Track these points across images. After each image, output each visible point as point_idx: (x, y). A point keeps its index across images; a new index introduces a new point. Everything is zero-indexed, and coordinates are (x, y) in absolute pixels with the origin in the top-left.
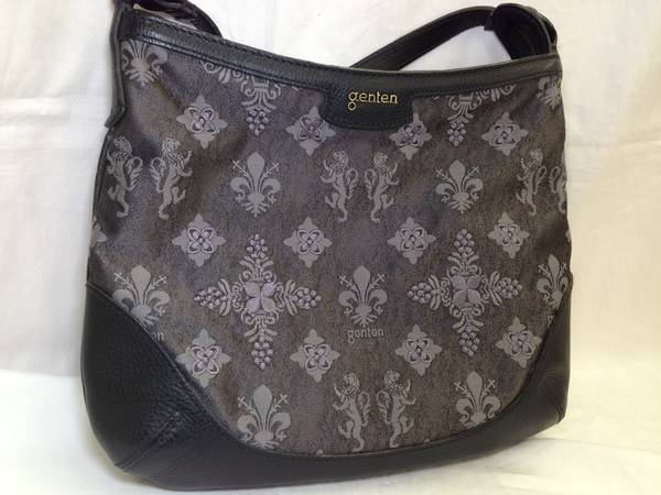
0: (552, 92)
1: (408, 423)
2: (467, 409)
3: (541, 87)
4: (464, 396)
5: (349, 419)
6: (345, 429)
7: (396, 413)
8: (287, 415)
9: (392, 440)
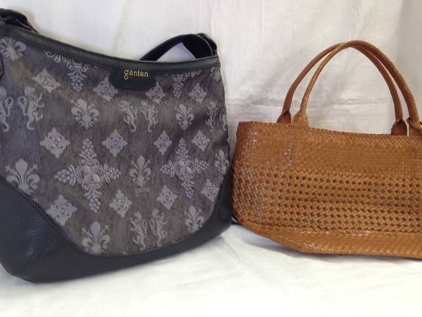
0: (217, 74)
1: (164, 233)
2: (190, 223)
3: (212, 71)
4: (188, 218)
5: (138, 234)
6: (136, 240)
7: (159, 229)
8: (108, 236)
9: (158, 242)
